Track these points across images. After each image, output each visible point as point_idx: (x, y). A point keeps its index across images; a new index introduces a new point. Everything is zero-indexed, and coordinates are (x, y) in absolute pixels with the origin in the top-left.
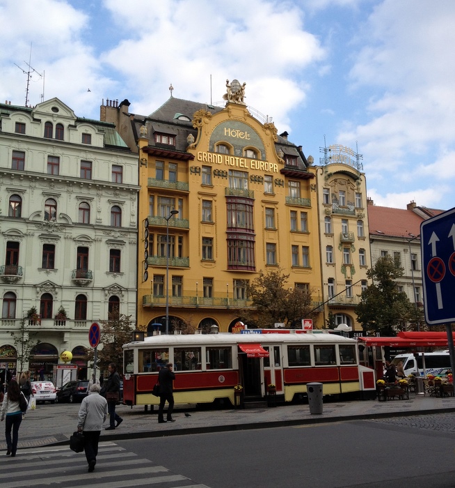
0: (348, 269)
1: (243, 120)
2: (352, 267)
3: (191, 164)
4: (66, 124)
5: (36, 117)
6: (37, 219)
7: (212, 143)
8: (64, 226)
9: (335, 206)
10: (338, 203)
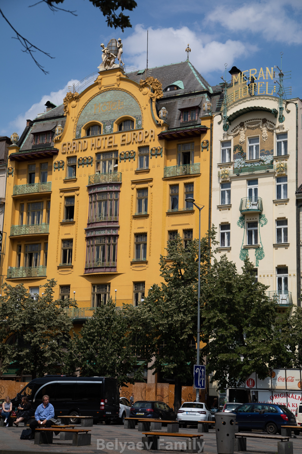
1: (116, 86)
3: (56, 160)
9: (239, 163)
10: (244, 157)
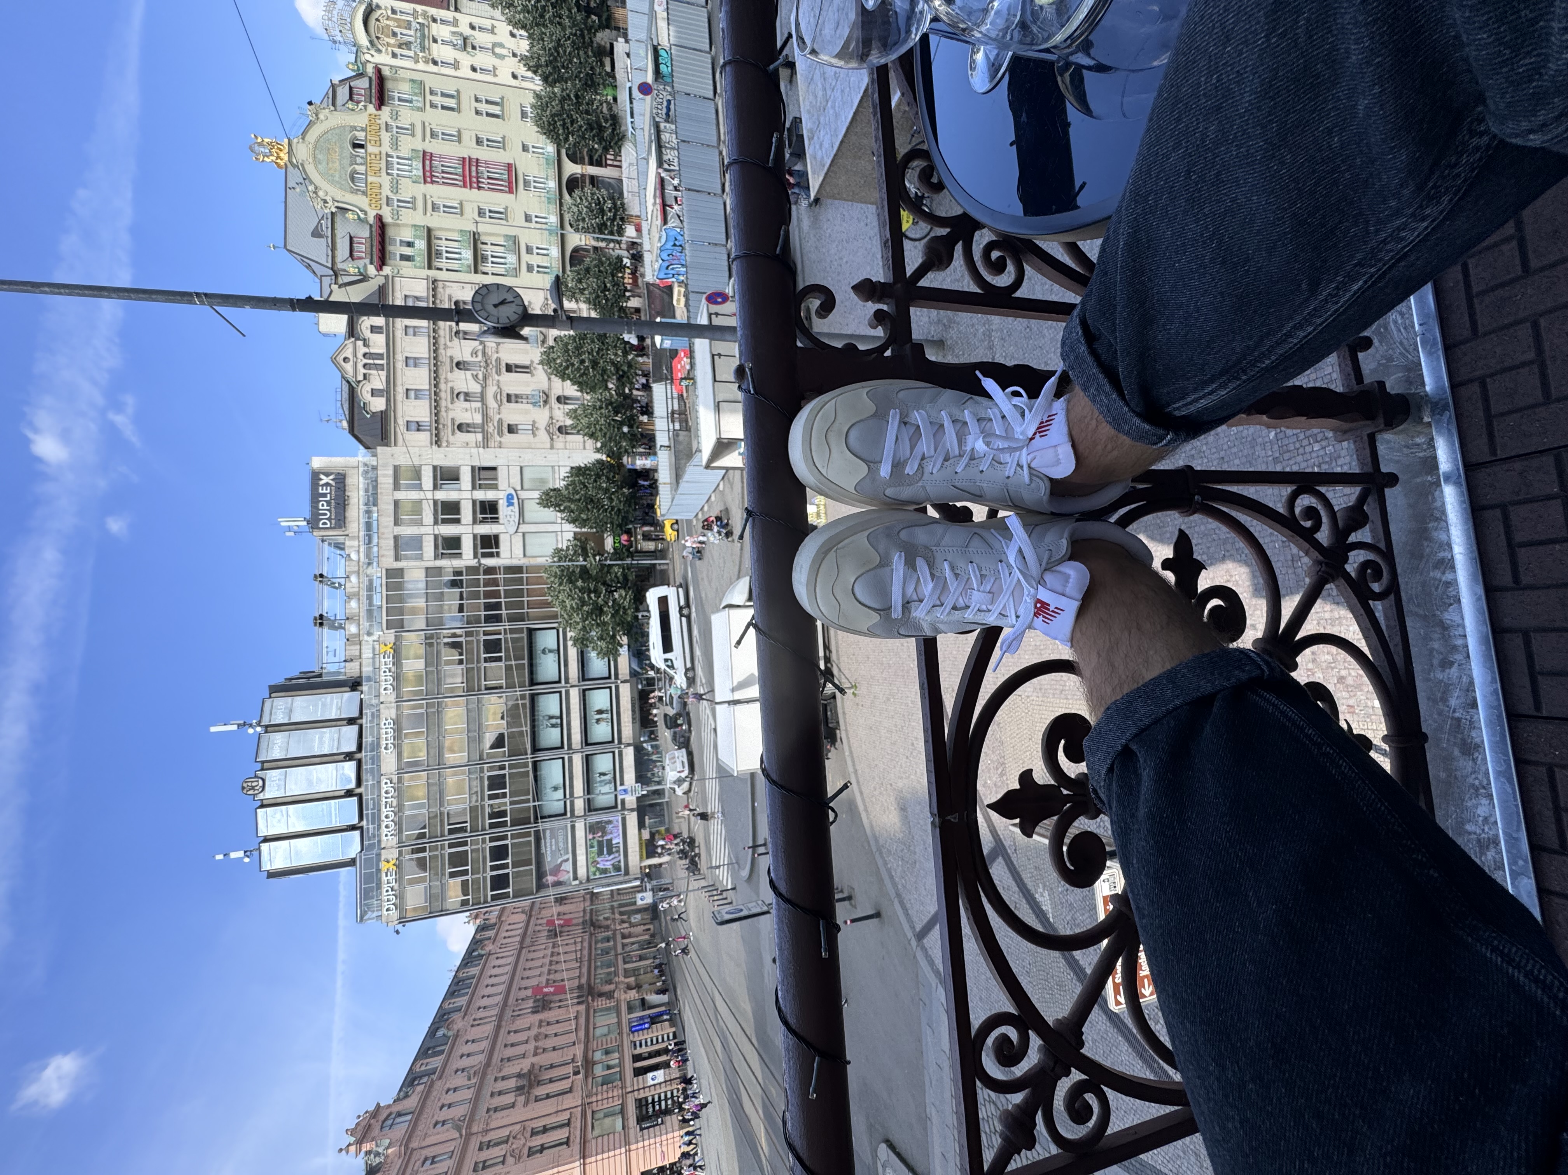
0: (498, 50)
1: (311, 146)
2: (494, 45)
3: (388, 219)
4: (363, 350)
5: (360, 378)
6: (480, 376)
7: (355, 192)
8: (484, 353)
9: (415, 47)
10: (411, 43)
